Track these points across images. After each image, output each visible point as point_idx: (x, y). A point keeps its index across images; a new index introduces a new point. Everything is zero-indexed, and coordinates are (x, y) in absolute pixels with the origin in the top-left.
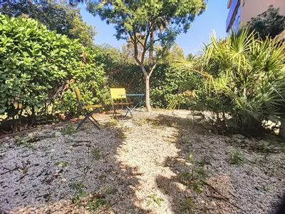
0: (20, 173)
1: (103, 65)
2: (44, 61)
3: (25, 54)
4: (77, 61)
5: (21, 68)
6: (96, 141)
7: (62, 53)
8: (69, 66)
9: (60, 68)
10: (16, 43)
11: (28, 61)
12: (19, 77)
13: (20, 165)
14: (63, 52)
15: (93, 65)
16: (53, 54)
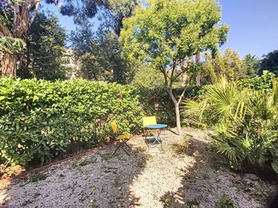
0: (70, 191)
1: (138, 96)
2: (91, 106)
3: (80, 104)
4: (115, 99)
5: (77, 114)
6: (122, 168)
7: (104, 97)
8: (109, 104)
9: (103, 107)
10: (74, 99)
11: (81, 108)
12: (76, 120)
13: (71, 184)
14: (105, 95)
15: (129, 99)
16: (97, 99)
